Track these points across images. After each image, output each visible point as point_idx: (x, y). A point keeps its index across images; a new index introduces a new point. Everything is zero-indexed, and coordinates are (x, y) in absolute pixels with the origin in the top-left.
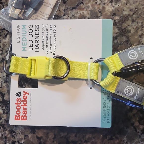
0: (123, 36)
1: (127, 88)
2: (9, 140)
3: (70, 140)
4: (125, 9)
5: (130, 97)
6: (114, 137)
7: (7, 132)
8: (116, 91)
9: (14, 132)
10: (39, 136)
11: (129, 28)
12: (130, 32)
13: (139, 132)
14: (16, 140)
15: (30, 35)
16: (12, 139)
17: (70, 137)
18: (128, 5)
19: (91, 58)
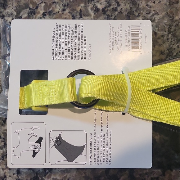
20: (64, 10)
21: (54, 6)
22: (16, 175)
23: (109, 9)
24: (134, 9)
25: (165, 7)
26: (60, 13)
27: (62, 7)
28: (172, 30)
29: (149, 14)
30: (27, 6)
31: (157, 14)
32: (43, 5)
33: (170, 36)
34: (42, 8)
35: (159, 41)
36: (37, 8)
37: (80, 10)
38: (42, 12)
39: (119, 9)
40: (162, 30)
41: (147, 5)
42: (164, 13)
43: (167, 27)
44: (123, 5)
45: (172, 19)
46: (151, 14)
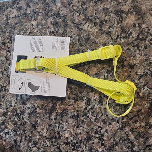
20: (37, 32)
21: (33, 30)
22: (15, 101)
23: (55, 32)
24: (65, 32)
25: (77, 31)
26: (36, 33)
27: (37, 30)
28: (80, 41)
29: (71, 34)
30: (23, 30)
31: (74, 34)
32: (29, 29)
33: (79, 43)
34: (29, 30)
35: (75, 45)
36: (27, 30)
37: (44, 32)
38: (29, 32)
39: (59, 32)
40: (76, 41)
41: (70, 31)
42: (76, 34)
43: (78, 40)
44: (60, 30)
45: (80, 36)
46: (72, 34)
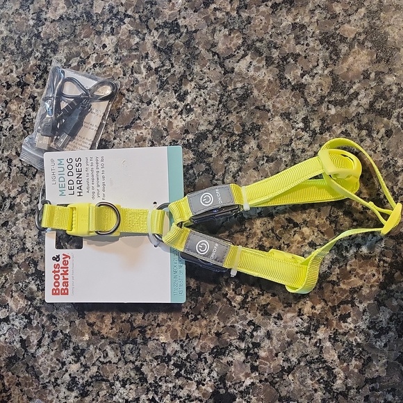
0: (201, 162)
1: (200, 244)
2: (48, 331)
3: (134, 325)
4: (202, 122)
5: (204, 256)
6: (199, 317)
7: (45, 319)
8: (185, 248)
9: (55, 317)
10: (91, 321)
11: (209, 150)
12: (211, 156)
13: (235, 307)
14: (58, 329)
15: (70, 173)
16: (53, 328)
17: (135, 320)
18: (205, 115)
19: (155, 203)
